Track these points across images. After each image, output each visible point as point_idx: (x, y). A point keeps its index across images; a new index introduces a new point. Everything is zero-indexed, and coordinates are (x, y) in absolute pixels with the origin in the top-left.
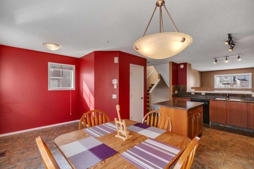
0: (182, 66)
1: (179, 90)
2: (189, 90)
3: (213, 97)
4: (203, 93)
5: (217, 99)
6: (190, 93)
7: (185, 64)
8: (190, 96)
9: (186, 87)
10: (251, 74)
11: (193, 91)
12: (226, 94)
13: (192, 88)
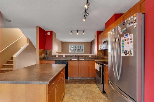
0: (49, 34)
1: (46, 54)
2: (54, 53)
3: (70, 58)
4: (64, 55)
5: (73, 59)
6: (55, 56)
7: (51, 32)
8: (54, 58)
9: (52, 51)
10: (84, 45)
11: (57, 55)
12: (77, 56)
13: (57, 52)
